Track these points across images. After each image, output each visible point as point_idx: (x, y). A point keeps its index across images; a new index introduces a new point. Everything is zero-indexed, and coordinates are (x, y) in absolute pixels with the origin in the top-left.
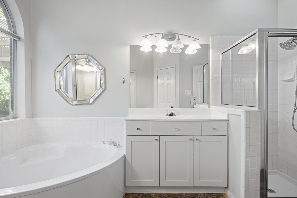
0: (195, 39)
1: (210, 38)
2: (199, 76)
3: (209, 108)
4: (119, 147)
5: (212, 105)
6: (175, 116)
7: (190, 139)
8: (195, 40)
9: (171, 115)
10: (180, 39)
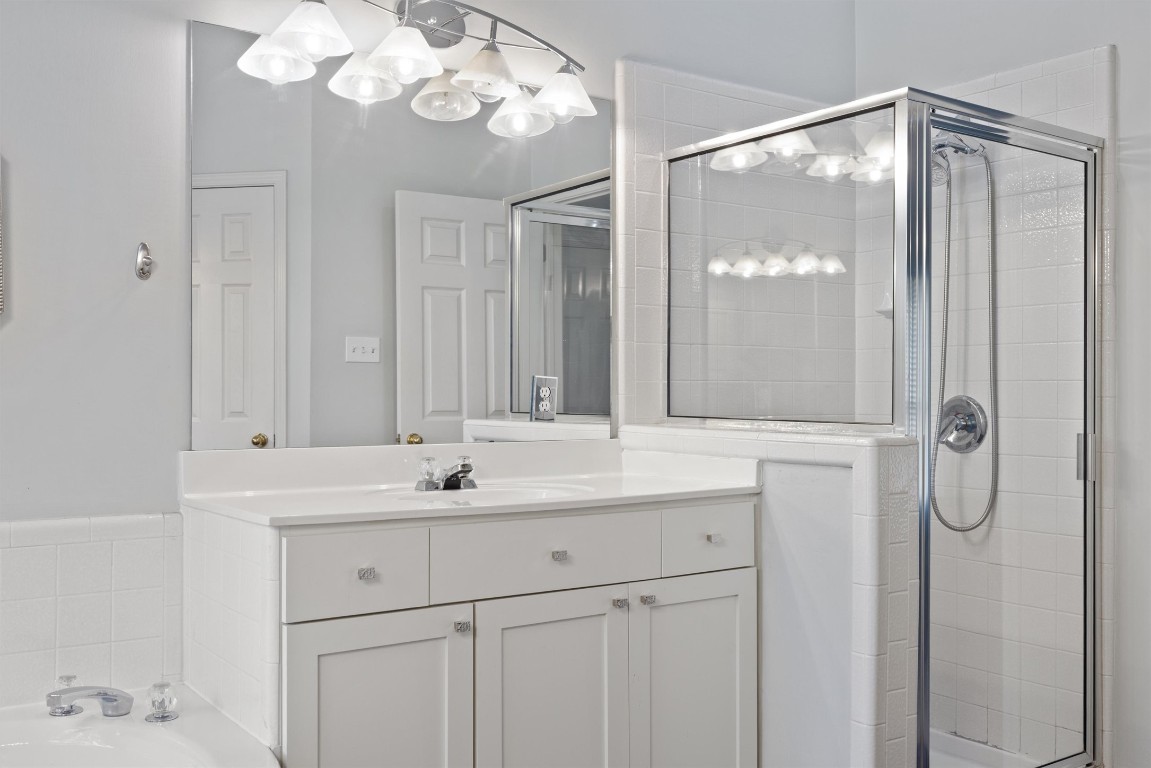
0: (570, 66)
1: (619, 67)
2: (428, 252)
3: (614, 435)
4: (164, 718)
5: (629, 422)
6: (472, 485)
7: (620, 604)
8: (564, 70)
9: (452, 483)
10: (499, 46)
